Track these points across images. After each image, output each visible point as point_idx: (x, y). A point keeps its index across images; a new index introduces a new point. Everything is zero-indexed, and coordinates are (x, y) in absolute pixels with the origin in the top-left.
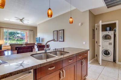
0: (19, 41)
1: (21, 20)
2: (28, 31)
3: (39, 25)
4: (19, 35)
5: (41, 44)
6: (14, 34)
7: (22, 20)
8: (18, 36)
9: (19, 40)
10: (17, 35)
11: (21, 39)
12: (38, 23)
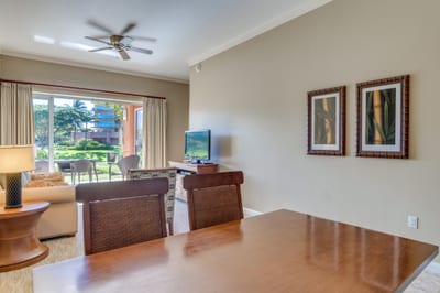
0: (88, 149)
1: (117, 40)
2: (141, 102)
3: (200, 65)
4: (90, 126)
5: (216, 166)
6: (70, 121)
7: (120, 38)
8: (86, 131)
9: (89, 145)
10: (84, 125)
11: (95, 139)
12: (194, 61)
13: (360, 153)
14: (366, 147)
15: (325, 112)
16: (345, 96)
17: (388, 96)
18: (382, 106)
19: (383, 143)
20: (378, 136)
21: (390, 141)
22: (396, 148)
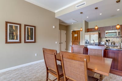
13: (25, 42)
14: (27, 41)
15: (14, 30)
16: (21, 27)
17: (32, 29)
18: (30, 31)
19: (31, 40)
20: (30, 38)
21: (32, 39)
22: (33, 41)
